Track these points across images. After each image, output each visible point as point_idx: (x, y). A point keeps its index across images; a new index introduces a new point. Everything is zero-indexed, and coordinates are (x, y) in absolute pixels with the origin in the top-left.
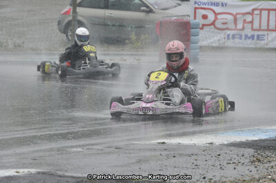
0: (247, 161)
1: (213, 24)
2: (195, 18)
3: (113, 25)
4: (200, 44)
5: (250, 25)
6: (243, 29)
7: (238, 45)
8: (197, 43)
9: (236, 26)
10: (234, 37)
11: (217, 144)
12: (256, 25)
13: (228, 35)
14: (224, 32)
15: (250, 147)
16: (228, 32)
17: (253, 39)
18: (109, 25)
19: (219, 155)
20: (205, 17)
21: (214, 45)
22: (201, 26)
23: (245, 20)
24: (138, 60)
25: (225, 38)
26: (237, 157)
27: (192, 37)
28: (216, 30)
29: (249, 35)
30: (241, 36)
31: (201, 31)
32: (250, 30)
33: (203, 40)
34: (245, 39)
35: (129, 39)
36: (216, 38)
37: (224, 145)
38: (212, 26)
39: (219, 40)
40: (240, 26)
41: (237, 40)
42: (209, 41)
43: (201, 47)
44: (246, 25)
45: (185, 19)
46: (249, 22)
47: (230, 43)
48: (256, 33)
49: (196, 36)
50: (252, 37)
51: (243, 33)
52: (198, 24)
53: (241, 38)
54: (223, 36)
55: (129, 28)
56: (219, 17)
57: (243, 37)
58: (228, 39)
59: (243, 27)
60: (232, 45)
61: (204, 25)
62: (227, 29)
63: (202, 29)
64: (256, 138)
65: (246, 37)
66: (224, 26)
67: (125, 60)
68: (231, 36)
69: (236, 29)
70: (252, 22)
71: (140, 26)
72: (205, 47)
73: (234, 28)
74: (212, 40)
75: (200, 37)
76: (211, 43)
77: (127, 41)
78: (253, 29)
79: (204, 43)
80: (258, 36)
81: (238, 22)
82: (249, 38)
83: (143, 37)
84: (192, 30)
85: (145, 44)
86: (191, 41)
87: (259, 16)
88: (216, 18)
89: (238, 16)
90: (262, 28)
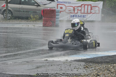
2: (57, 8)
3: (24, 11)
4: (60, 19)
5: (80, 11)
6: (77, 13)
9: (74, 12)
10: (73, 16)
12: (83, 11)
13: (71, 15)
16: (71, 14)
17: (81, 17)
18: (21, 11)
20: (61, 8)
22: (60, 12)
23: (78, 9)
24: (34, 26)
25: (70, 17)
27: (56, 16)
28: (66, 14)
29: (80, 15)
30: (76, 16)
31: (60, 14)
34: (78, 17)
35: (30, 17)
36: (66, 17)
39: (68, 18)
41: (75, 18)
43: (60, 20)
44: (78, 11)
45: (54, 9)
46: (80, 10)
49: (59, 15)
50: (81, 16)
51: (77, 15)
55: (30, 13)
56: (67, 8)
58: (71, 17)
59: (77, 12)
63: (60, 13)
65: (79, 16)
69: (74, 13)
70: (81, 10)
71: (35, 12)
72: (62, 20)
73: (73, 12)
76: (64, 18)
78: (81, 13)
80: (83, 16)
82: (80, 17)
83: (36, 16)
84: (57, 13)
85: (37, 19)
86: (56, 18)
87: (84, 8)
88: (66, 8)
89: (75, 8)
90: (85, 13)
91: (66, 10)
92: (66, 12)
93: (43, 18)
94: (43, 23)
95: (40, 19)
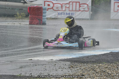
0: (67, 67)
1: (52, 8)
4: (47, 17)
5: (68, 9)
6: (65, 10)
7: (63, 17)
8: (45, 16)
9: (62, 9)
10: (61, 14)
11: (54, 60)
12: (71, 9)
13: (59, 13)
14: (57, 11)
15: (68, 61)
18: (7, 9)
19: (55, 65)
20: (49, 5)
21: (53, 17)
22: (47, 9)
24: (20, 24)
26: (63, 66)
27: (43, 14)
28: (54, 11)
29: (68, 13)
30: (64, 13)
31: (47, 11)
32: (68, 11)
33: (48, 15)
34: (66, 15)
35: (17, 15)
36: (54, 14)
37: (58, 60)
38: (52, 9)
39: (55, 15)
40: (64, 9)
41: (63, 15)
42: (51, 15)
43: (47, 18)
44: (66, 9)
45: (41, 6)
46: (68, 7)
47: (59, 16)
48: (71, 12)
51: (65, 12)
52: (46, 8)
53: (64, 14)
54: (57, 14)
55: (16, 10)
57: (65, 14)
58: (59, 14)
60: (60, 17)
61: (48, 9)
62: (58, 10)
63: (47, 10)
65: (67, 14)
66: (57, 9)
67: (14, 24)
68: (60, 13)
69: (62, 10)
70: (69, 8)
71: (21, 9)
72: (49, 18)
73: (61, 10)
74: (52, 15)
75: (47, 14)
76: (52, 16)
77: (15, 16)
78: (69, 11)
79: (48, 16)
81: (63, 7)
82: (68, 14)
83: (22, 14)
84: (43, 11)
85: (23, 17)
86: (43, 15)
87: (72, 5)
88: (54, 6)
89: (63, 5)
90: (73, 10)
91: (54, 8)
92: (54, 10)
93: (30, 16)
94: (30, 21)
95: (27, 16)
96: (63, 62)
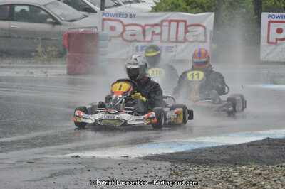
0: (165, 174)
1: (121, 35)
4: (108, 56)
5: (159, 36)
6: (152, 41)
8: (105, 55)
10: (142, 49)
11: (133, 157)
12: (165, 37)
13: (137, 47)
14: (133, 43)
15: (166, 161)
16: (137, 44)
19: (135, 168)
20: (113, 28)
22: (109, 38)
24: (46, 73)
25: (133, 50)
26: (154, 171)
27: (101, 49)
28: (125, 43)
31: (109, 43)
32: (159, 41)
33: (111, 52)
35: (37, 51)
36: (125, 50)
37: (140, 158)
38: (120, 38)
39: (128, 52)
40: (148, 38)
42: (118, 53)
43: (110, 59)
44: (154, 36)
45: (94, 30)
46: (158, 34)
48: (165, 45)
49: (106, 47)
52: (106, 36)
54: (132, 48)
56: (127, 28)
58: (137, 51)
61: (111, 37)
62: (135, 40)
63: (110, 40)
64: (171, 151)
67: (31, 73)
68: (139, 48)
69: (144, 41)
70: (160, 34)
73: (143, 39)
74: (121, 52)
75: (109, 49)
76: (120, 55)
77: (33, 54)
79: (113, 55)
80: (166, 48)
81: (147, 33)
83: (50, 49)
84: (101, 42)
86: (100, 53)
87: (167, 28)
88: (124, 30)
89: (147, 28)
90: (171, 40)
91: (124, 35)
92: (125, 40)
93: (68, 54)
94: (68, 67)
96: (152, 162)
